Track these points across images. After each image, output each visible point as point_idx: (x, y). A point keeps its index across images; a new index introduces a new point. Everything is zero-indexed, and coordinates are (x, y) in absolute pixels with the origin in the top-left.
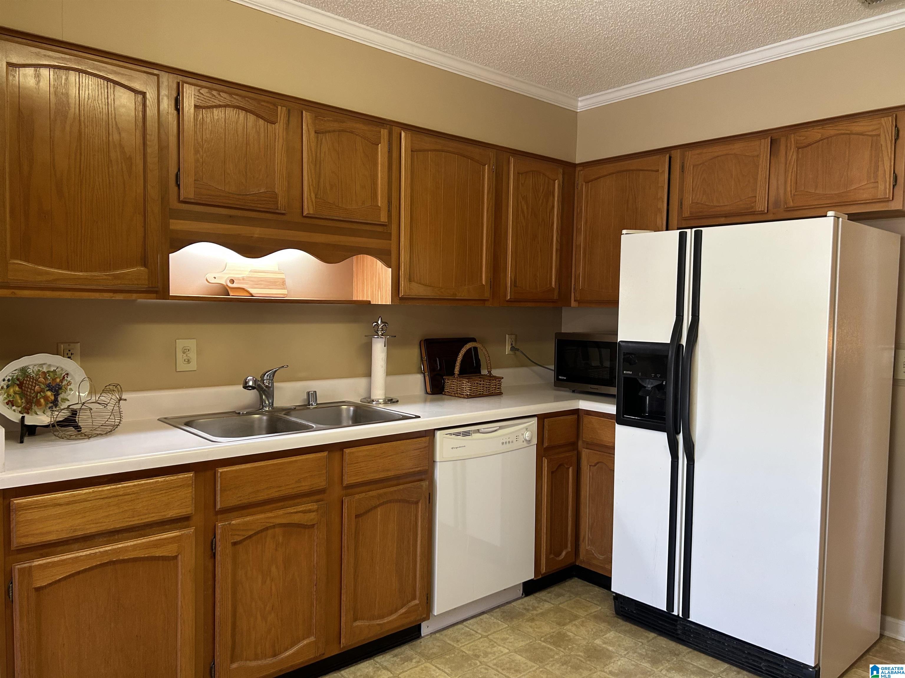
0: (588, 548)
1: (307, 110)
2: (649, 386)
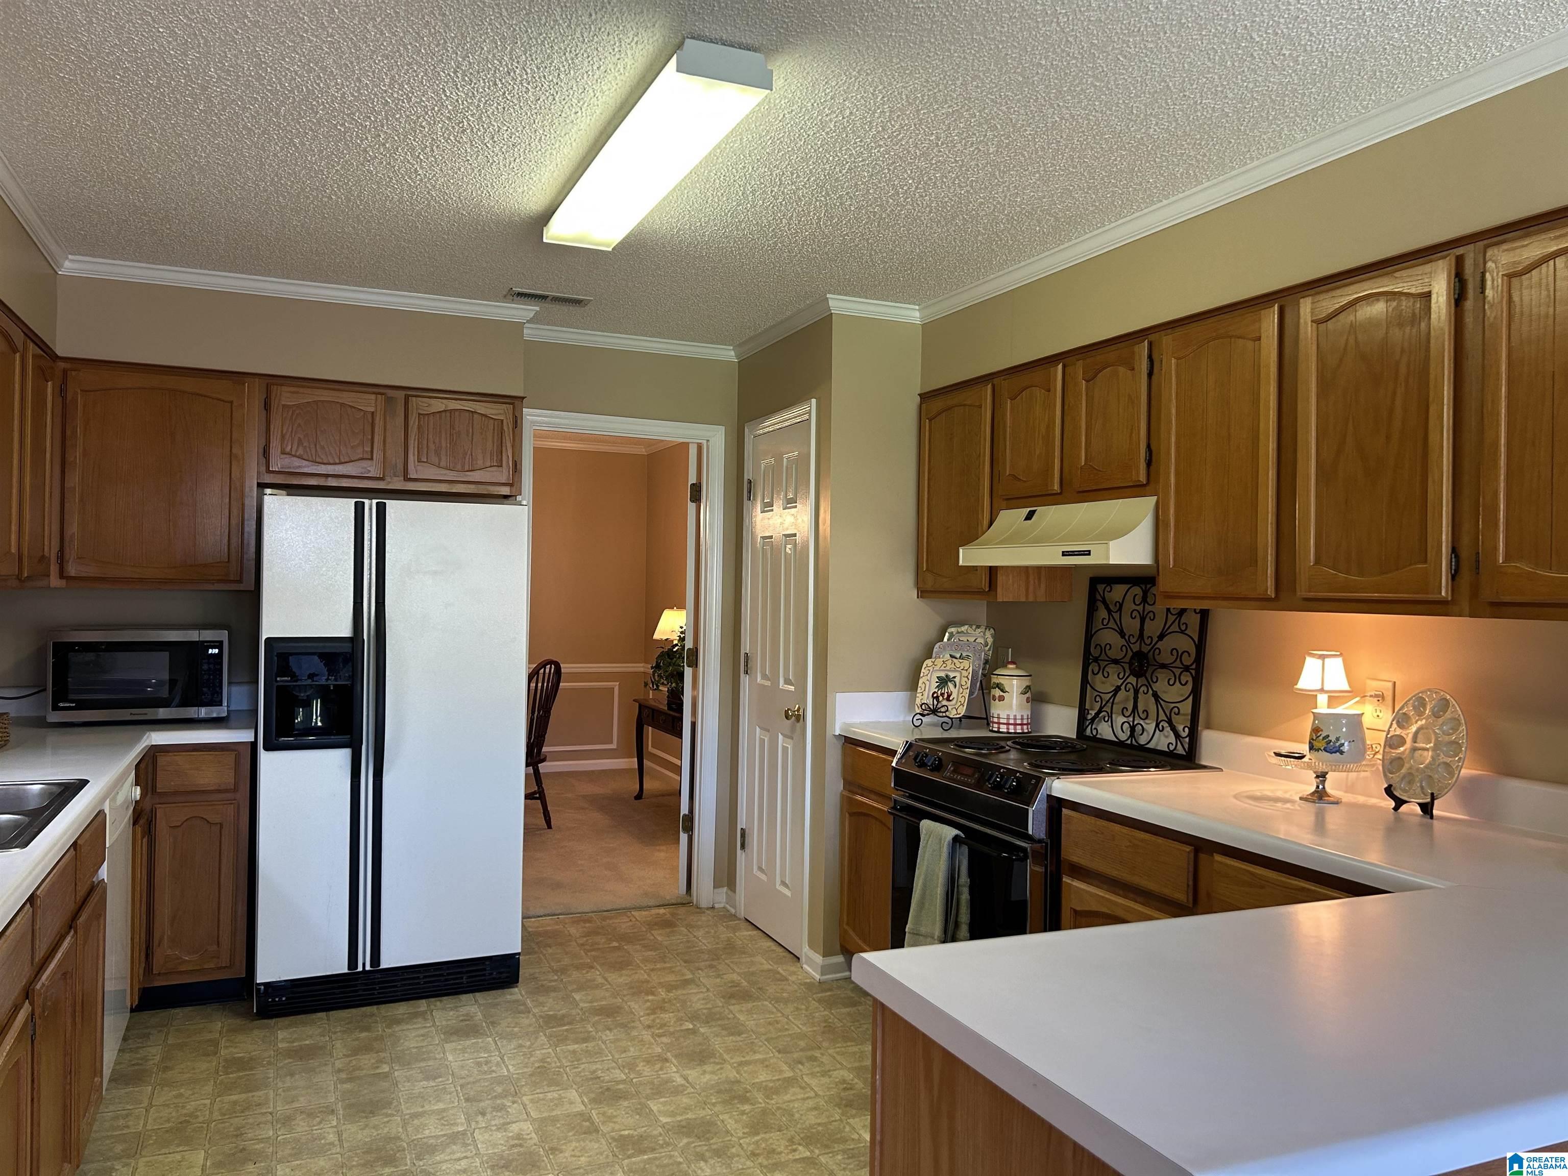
0: (169, 952)
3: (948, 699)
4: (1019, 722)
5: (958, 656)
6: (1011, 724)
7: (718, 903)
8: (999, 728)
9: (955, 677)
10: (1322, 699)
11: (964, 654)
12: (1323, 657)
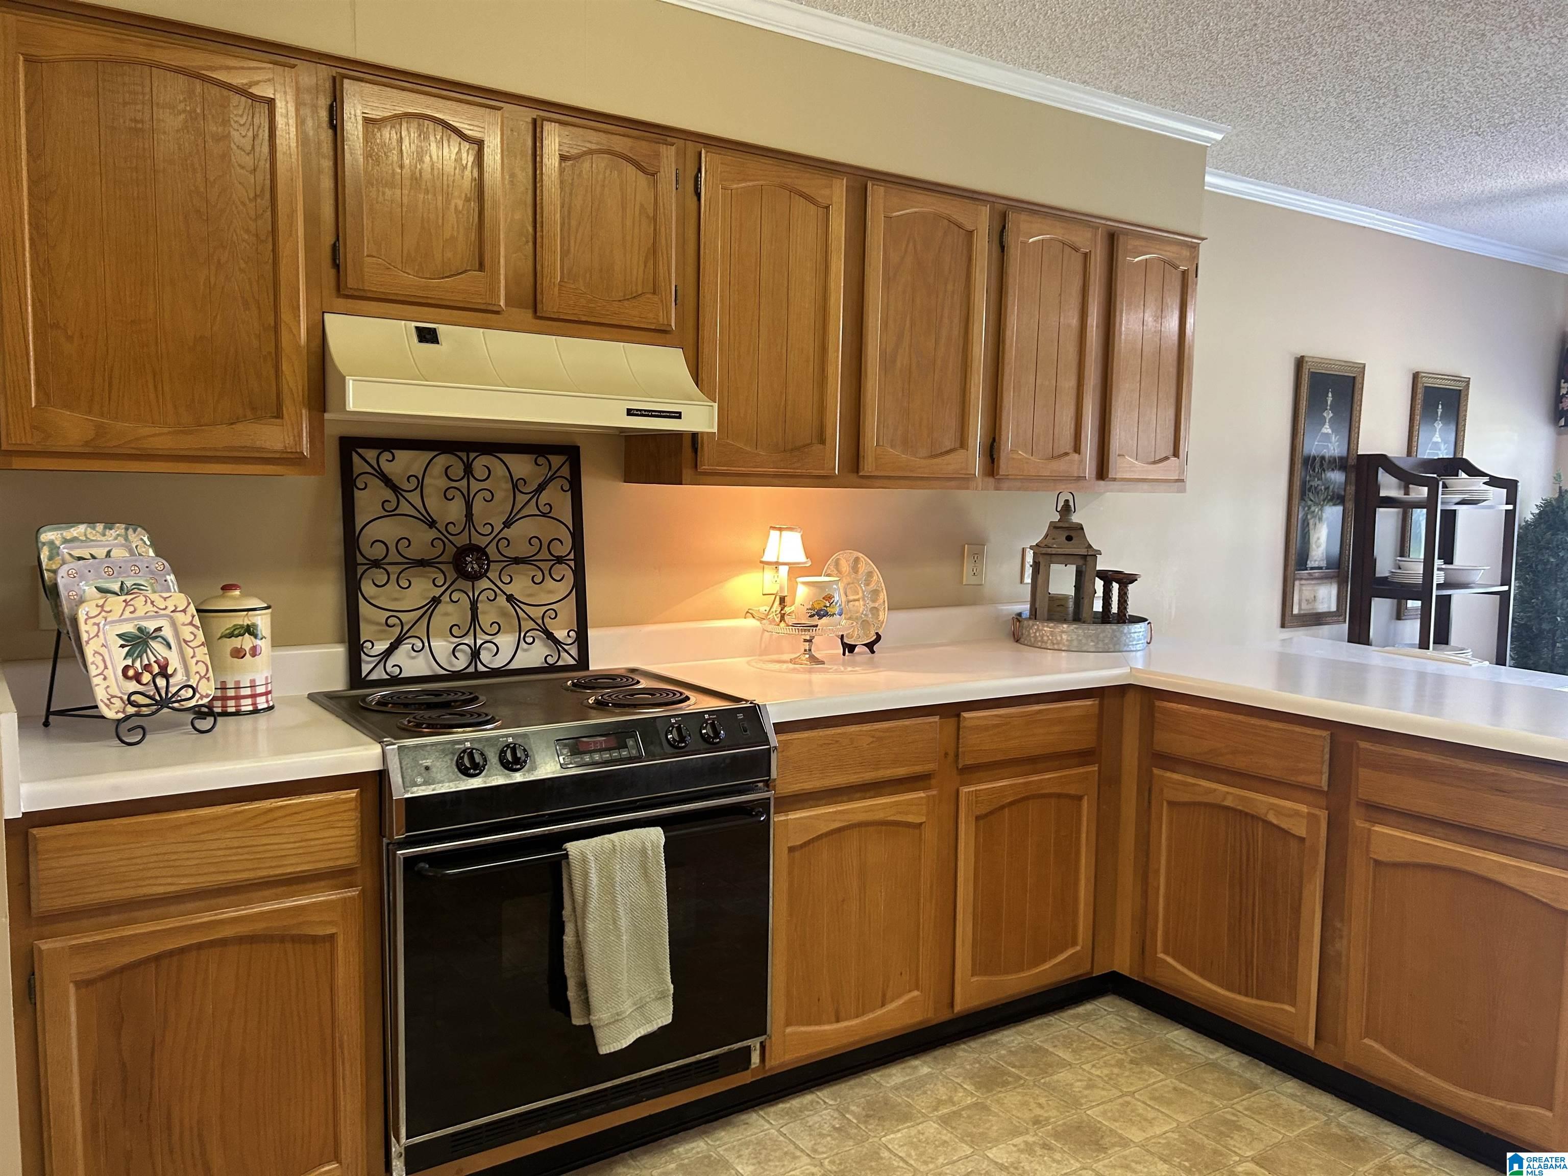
3: (163, 674)
5: (116, 587)
9: (158, 629)
10: (784, 571)
11: (129, 583)
12: (780, 530)
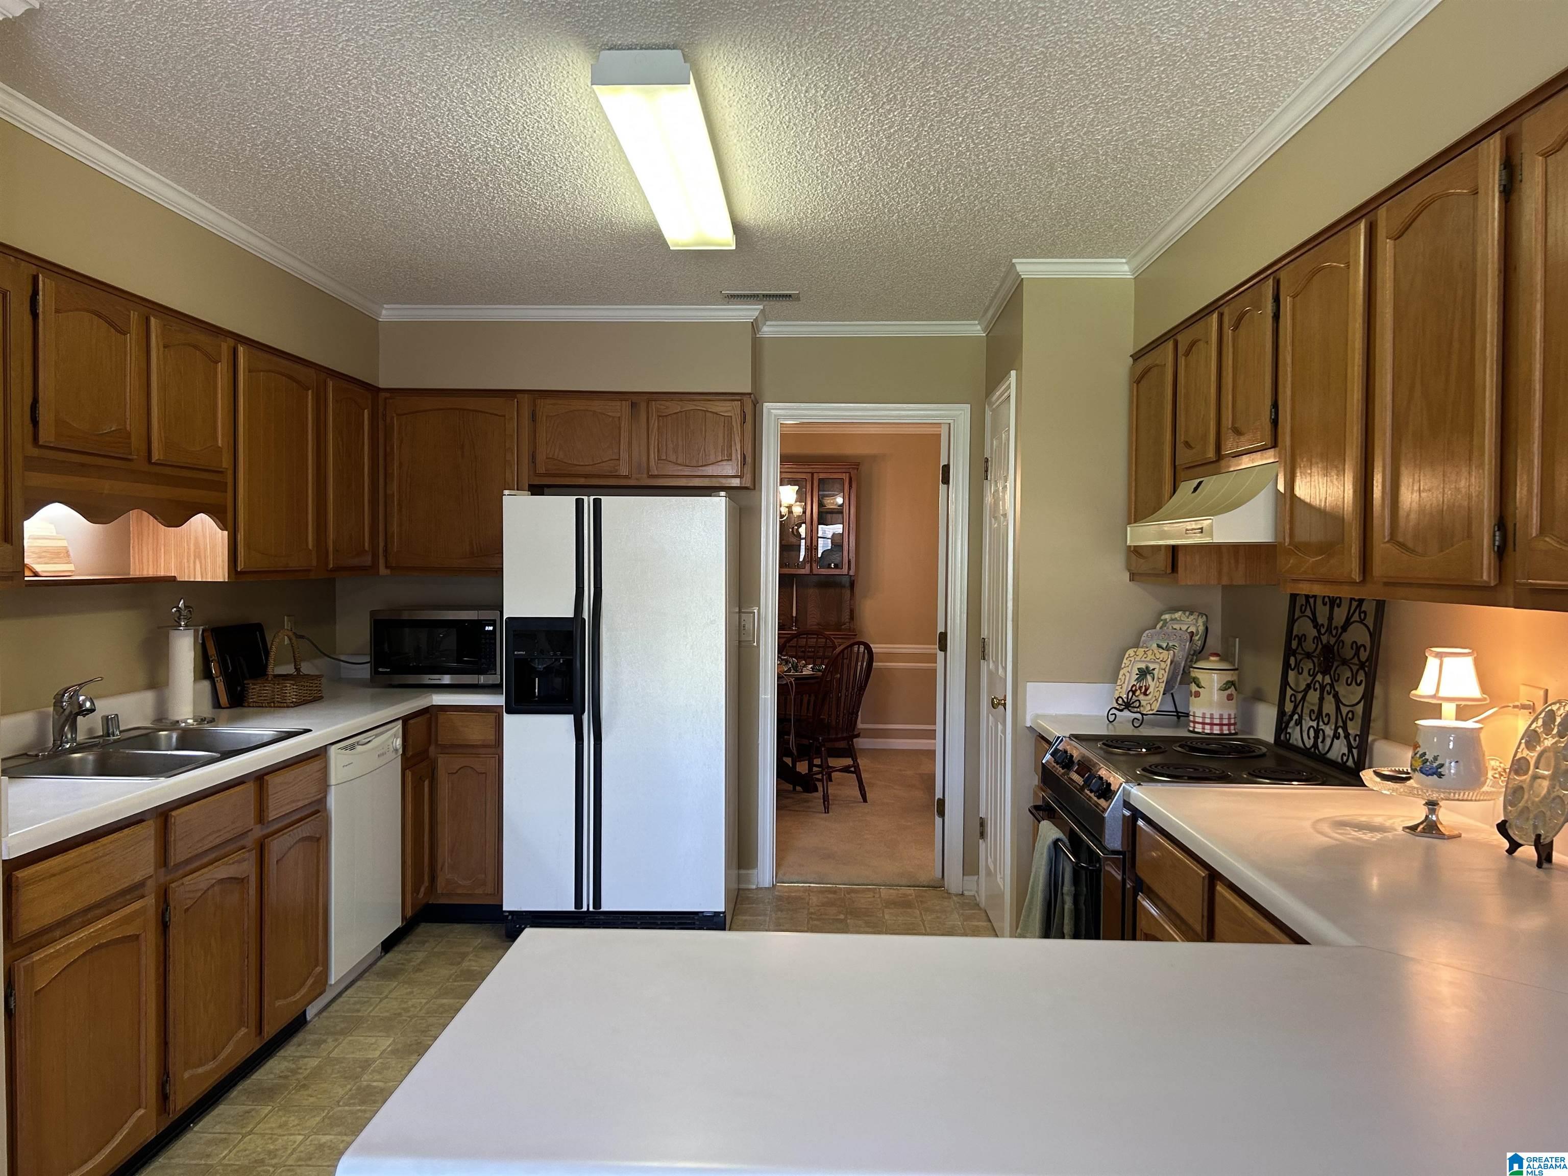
0: (449, 876)
1: (155, 317)
2: (540, 667)
3: (1145, 694)
4: (1225, 721)
5: (1164, 645)
6: (1207, 724)
7: (968, 890)
8: (1194, 727)
9: (1154, 669)
10: (1449, 710)
11: (1170, 644)
12: (1440, 656)
